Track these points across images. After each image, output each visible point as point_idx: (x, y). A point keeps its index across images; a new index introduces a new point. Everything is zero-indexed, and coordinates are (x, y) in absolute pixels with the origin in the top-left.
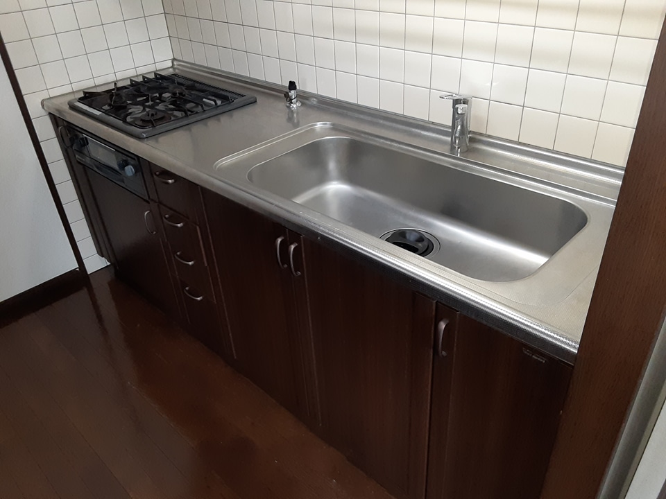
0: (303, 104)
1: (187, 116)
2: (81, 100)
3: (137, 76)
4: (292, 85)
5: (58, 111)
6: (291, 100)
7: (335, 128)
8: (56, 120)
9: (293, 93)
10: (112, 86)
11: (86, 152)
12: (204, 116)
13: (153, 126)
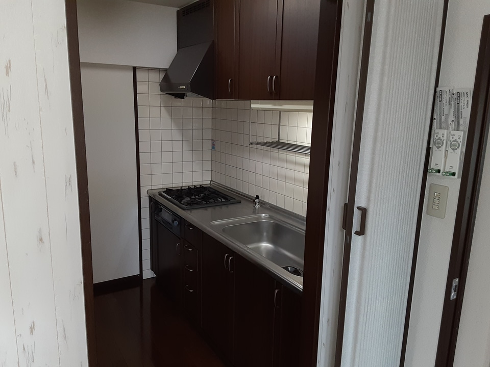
0: (261, 206)
1: (207, 203)
2: (164, 192)
3: (192, 186)
4: (257, 197)
5: (154, 195)
6: (256, 203)
7: (271, 217)
8: (151, 199)
9: (257, 201)
10: (180, 188)
11: (160, 214)
12: (215, 205)
13: (191, 205)
